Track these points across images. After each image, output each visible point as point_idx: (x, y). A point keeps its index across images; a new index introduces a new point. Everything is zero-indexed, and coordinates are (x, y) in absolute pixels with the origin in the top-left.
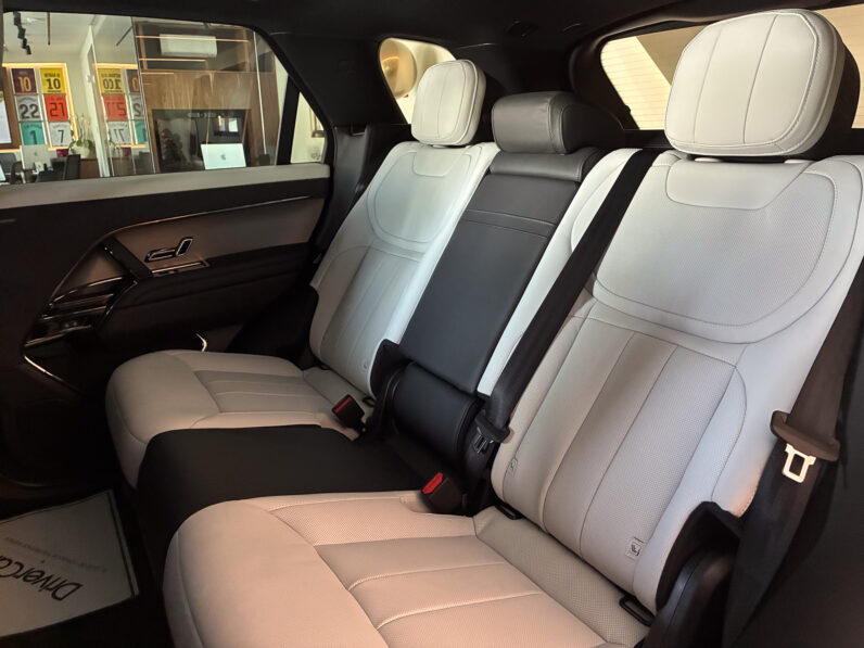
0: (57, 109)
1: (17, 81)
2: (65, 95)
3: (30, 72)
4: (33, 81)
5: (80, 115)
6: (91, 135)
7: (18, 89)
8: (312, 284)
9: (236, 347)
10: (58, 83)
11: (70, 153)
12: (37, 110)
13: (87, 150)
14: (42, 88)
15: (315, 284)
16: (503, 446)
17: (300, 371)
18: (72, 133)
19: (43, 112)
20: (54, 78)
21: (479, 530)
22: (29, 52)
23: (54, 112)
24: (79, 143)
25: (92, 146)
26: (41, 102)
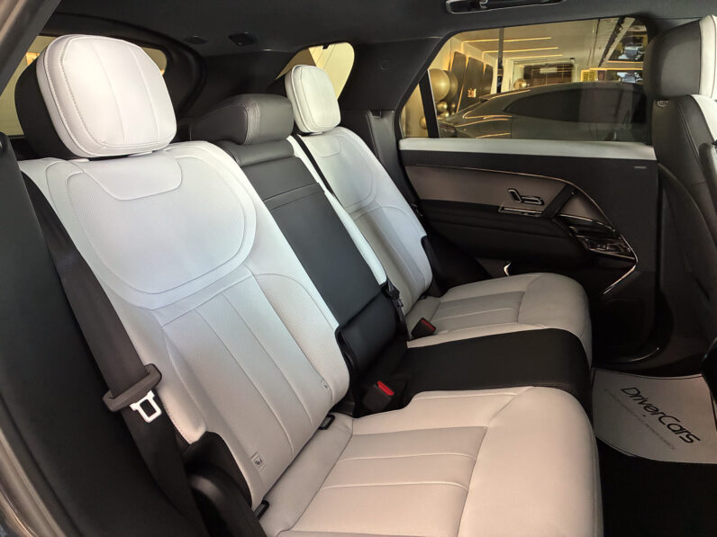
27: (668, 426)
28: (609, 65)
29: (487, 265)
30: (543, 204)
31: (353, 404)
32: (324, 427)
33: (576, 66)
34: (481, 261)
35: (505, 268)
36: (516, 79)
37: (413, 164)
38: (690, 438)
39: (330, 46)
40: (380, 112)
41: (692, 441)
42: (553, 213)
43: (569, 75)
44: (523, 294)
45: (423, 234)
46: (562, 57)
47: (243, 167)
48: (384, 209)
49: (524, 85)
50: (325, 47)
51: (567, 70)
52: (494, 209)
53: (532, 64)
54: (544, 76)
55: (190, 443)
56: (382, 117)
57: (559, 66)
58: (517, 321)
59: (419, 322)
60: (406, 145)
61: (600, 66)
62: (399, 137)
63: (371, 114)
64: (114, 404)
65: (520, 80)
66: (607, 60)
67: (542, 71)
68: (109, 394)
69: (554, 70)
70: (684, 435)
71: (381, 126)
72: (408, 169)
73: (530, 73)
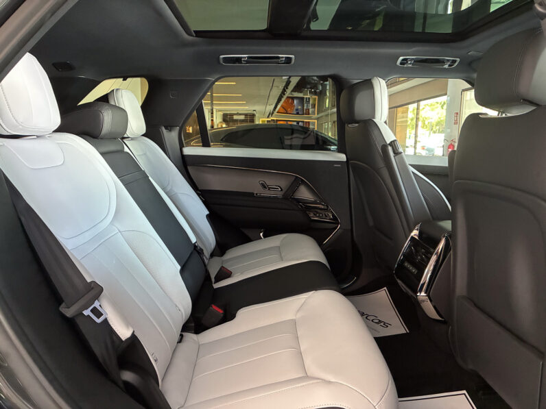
27: (372, 321)
28: (276, 116)
29: (248, 232)
30: (282, 190)
31: (193, 325)
32: (180, 341)
33: (257, 115)
34: (243, 230)
35: (261, 234)
36: (218, 122)
37: (193, 165)
38: (386, 325)
39: (128, 79)
40: (169, 128)
41: (387, 326)
42: (289, 196)
43: (252, 121)
44: (279, 247)
45: (207, 212)
46: (247, 109)
47: (103, 154)
48: (179, 195)
49: (224, 126)
50: (125, 80)
51: (251, 117)
52: (251, 195)
53: (228, 112)
54: (236, 121)
55: (124, 340)
56: (170, 131)
57: (246, 115)
58: (282, 260)
59: (221, 269)
60: (188, 151)
61: (268, 117)
62: (182, 146)
63: (163, 128)
64: (69, 312)
65: (221, 122)
66: (275, 113)
67: (235, 117)
68: (63, 305)
69: (242, 117)
70: (382, 324)
71: (171, 137)
72: (189, 168)
73: (227, 118)
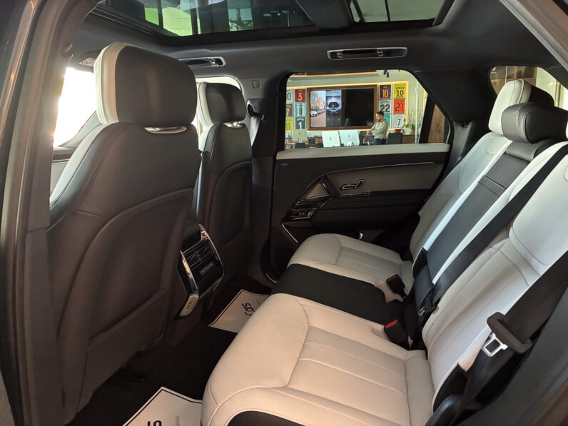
0: (400, 107)
1: (381, 92)
2: (405, 99)
3: (389, 87)
4: (390, 91)
5: (410, 110)
6: (414, 121)
7: (381, 96)
8: (419, 213)
9: (377, 242)
10: (402, 92)
11: (402, 132)
12: (389, 107)
13: (411, 130)
14: (394, 95)
15: (420, 213)
16: (432, 315)
17: (401, 260)
18: (405, 120)
19: (392, 110)
20: (401, 90)
21: (407, 358)
22: (388, 76)
23: (398, 109)
24: (407, 126)
25: (413, 127)
26: (391, 103)
